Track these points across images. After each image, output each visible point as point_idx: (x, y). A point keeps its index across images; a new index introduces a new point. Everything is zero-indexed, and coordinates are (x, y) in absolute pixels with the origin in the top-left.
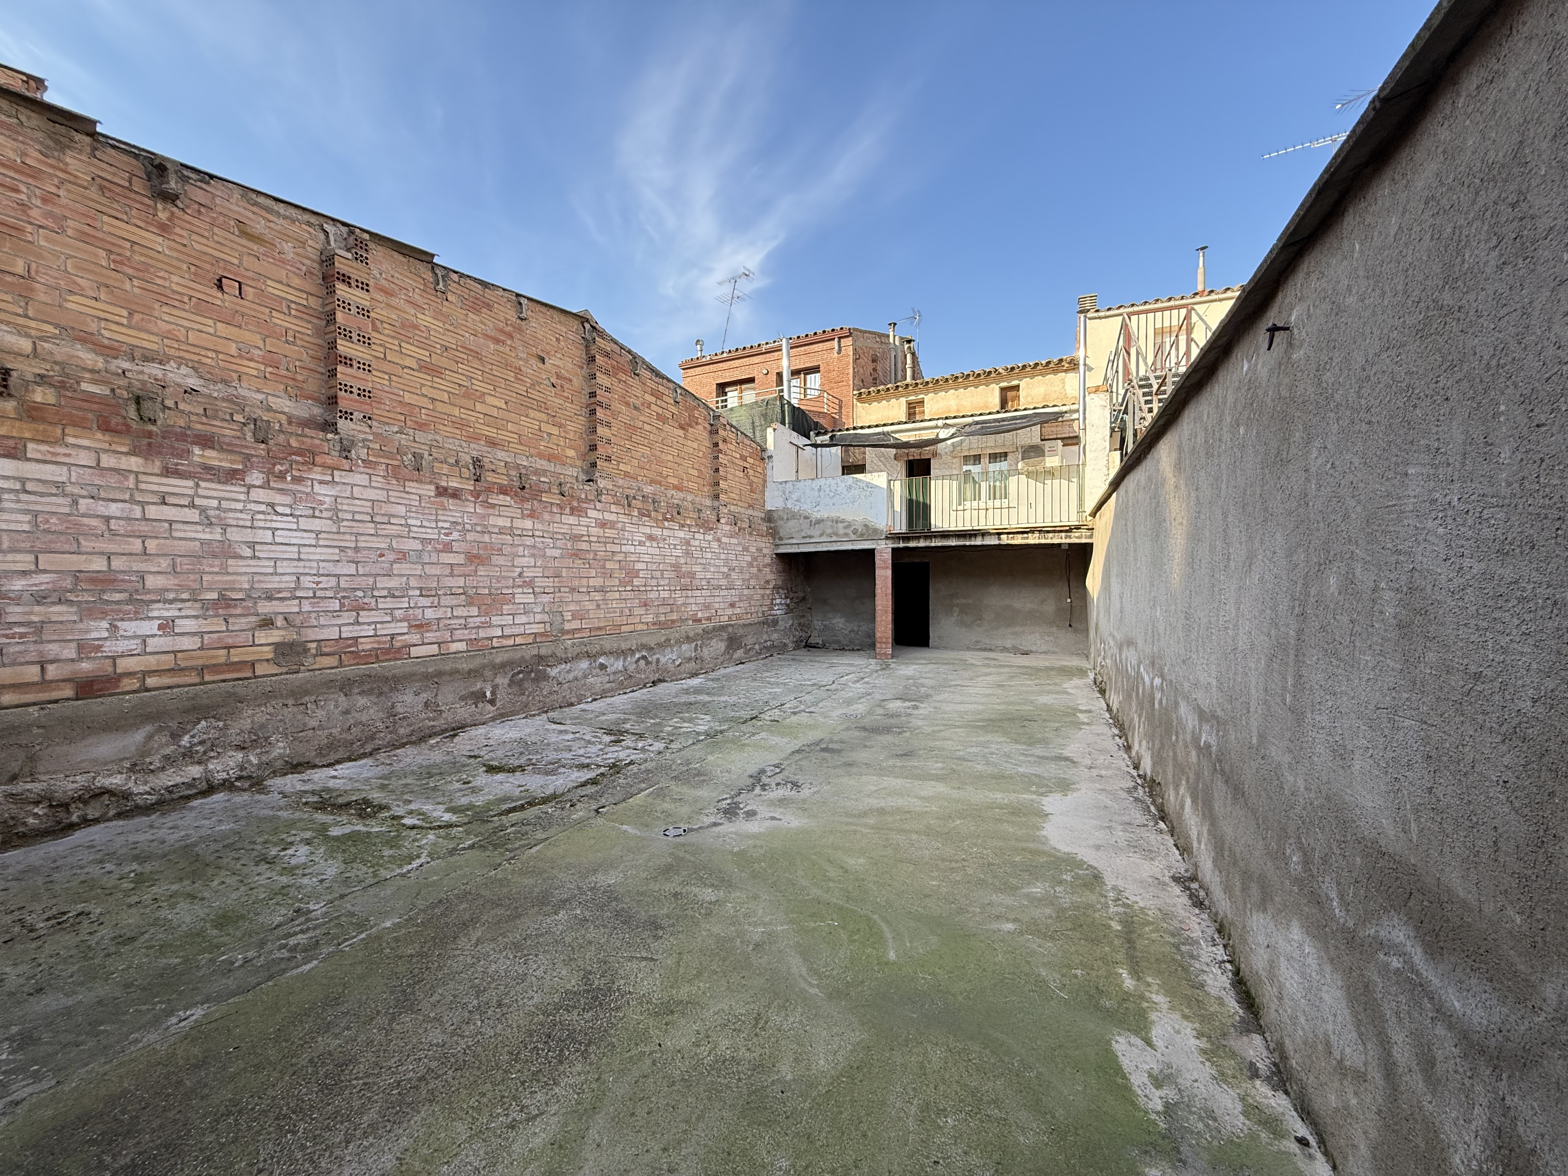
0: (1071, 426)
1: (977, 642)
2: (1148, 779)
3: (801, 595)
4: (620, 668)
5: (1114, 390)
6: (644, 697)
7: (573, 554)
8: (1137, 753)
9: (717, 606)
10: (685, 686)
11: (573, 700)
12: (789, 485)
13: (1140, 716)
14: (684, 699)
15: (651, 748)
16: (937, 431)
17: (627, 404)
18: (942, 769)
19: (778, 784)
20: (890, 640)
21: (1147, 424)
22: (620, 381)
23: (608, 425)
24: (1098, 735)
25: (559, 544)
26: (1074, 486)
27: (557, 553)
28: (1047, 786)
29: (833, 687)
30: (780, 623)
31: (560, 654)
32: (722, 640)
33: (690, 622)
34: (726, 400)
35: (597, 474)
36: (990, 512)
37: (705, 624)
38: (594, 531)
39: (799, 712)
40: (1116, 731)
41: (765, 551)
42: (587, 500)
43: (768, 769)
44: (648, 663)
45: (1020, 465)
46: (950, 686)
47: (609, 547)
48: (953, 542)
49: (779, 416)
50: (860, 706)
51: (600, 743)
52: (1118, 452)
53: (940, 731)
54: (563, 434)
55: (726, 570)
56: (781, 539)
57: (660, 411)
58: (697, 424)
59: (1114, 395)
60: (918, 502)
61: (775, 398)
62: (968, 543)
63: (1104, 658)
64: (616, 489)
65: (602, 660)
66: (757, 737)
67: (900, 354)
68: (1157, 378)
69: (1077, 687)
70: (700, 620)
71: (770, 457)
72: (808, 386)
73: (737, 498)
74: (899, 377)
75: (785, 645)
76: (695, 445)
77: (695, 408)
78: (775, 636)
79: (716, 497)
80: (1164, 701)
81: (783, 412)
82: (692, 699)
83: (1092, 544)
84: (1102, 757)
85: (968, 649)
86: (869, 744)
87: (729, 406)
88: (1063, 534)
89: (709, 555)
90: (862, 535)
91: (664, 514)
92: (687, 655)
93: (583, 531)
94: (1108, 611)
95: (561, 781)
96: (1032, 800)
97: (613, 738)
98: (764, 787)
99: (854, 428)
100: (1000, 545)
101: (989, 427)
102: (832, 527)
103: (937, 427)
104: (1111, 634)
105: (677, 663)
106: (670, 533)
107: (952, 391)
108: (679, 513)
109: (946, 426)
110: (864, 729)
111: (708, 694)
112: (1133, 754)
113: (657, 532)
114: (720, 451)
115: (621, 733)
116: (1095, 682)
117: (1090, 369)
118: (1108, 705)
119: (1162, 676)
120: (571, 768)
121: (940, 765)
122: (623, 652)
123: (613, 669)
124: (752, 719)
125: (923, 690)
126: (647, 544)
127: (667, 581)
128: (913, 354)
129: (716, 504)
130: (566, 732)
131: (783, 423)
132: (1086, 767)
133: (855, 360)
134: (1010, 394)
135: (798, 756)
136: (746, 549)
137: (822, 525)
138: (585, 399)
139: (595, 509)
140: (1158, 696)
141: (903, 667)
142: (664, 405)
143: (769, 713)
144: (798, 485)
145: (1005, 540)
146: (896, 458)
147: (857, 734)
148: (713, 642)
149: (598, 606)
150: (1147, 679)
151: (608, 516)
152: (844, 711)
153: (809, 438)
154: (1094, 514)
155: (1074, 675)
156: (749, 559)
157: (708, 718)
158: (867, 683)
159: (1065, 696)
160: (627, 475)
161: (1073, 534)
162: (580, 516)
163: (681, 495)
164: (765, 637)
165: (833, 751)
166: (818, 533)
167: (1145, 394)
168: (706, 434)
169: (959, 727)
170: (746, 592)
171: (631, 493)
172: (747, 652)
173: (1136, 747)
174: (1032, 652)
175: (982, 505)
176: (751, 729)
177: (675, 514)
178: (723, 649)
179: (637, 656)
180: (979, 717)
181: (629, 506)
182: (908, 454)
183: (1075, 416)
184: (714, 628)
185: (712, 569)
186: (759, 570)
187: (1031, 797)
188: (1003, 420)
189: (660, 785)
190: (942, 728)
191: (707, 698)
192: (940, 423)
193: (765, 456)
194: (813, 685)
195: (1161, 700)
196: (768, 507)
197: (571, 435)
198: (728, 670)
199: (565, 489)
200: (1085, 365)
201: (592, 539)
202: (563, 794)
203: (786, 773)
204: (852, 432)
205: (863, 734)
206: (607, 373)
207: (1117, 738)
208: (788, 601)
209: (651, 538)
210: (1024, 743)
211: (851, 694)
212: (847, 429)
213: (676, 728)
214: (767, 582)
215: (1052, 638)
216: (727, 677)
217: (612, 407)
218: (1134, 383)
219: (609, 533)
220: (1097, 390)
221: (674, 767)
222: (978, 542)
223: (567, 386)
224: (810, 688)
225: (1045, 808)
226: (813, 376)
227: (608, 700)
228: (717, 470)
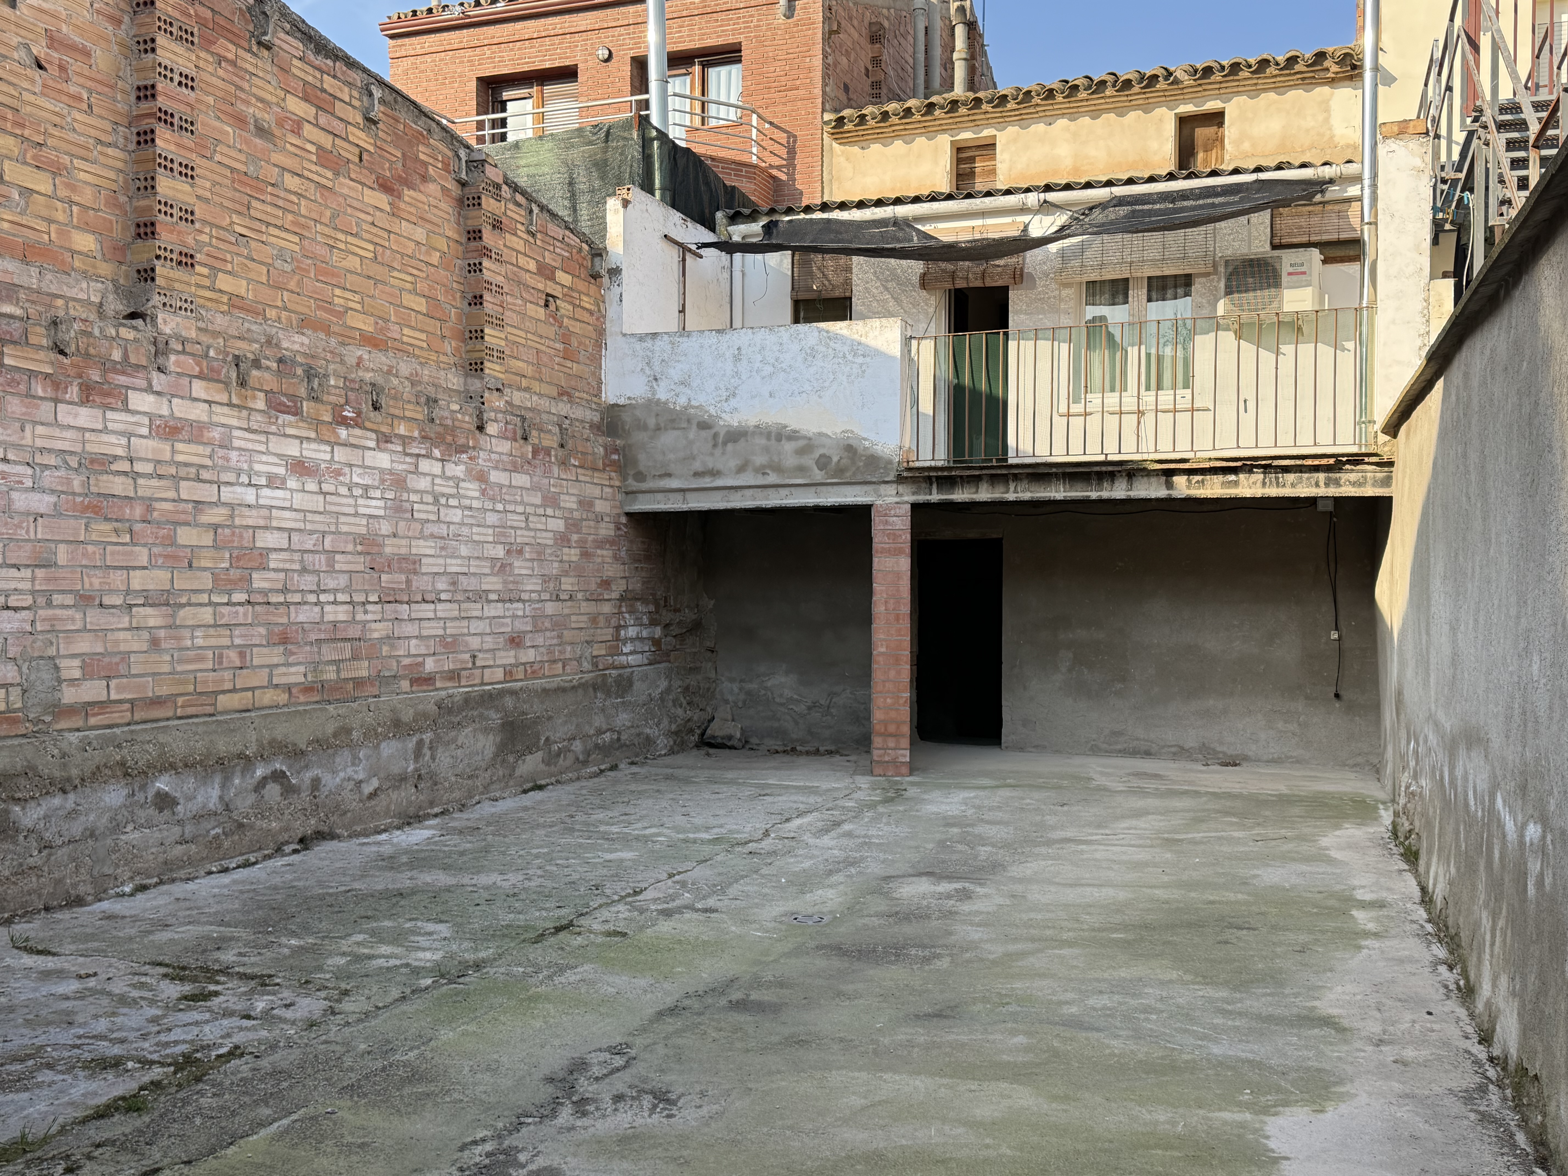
0: (1342, 215)
1: (1114, 733)
2: (1512, 1066)
3: (689, 615)
4: (213, 803)
5: (1443, 132)
6: (277, 880)
7: (86, 508)
8: (1488, 1004)
9: (475, 643)
10: (387, 850)
11: (82, 889)
12: (661, 344)
13: (1495, 917)
14: (382, 882)
15: (289, 1014)
16: (1026, 219)
17: (240, 120)
18: (1028, 1049)
19: (618, 1098)
20: (906, 729)
21: (1513, 213)
22: (221, 60)
23: (188, 172)
24: (1401, 961)
25: (48, 478)
26: (1347, 361)
27: (43, 502)
28: (1279, 1090)
29: (767, 844)
30: (637, 685)
31: (48, 766)
32: (486, 731)
33: (405, 685)
34: (503, 123)
35: (156, 300)
36: (1149, 419)
37: (445, 690)
38: (146, 447)
39: (679, 910)
40: (1441, 952)
41: (600, 506)
42: (126, 366)
43: (595, 1058)
44: (289, 790)
45: (1221, 307)
46: (1049, 843)
47: (187, 490)
48: (1058, 492)
49: (638, 168)
50: (830, 893)
51: (152, 1002)
52: (1450, 282)
53: (1023, 954)
54: (62, 193)
55: (499, 552)
56: (640, 477)
57: (327, 141)
58: (425, 178)
59: (1443, 143)
60: (975, 392)
61: (626, 125)
62: (1094, 495)
63: (1415, 777)
64: (205, 339)
65: (163, 784)
66: (571, 976)
67: (938, 24)
68: (1538, 106)
69: (1350, 846)
70: (428, 680)
71: (615, 272)
72: (712, 95)
73: (529, 370)
74: (937, 82)
75: (649, 741)
76: (420, 234)
77: (420, 139)
78: (623, 719)
79: (476, 368)
80: (1548, 881)
81: (647, 159)
82: (403, 880)
83: (1389, 499)
84: (1408, 1016)
85: (1095, 750)
86: (849, 988)
87: (511, 138)
88: (1321, 476)
89: (456, 516)
90: (840, 471)
91: (337, 409)
92: (396, 770)
93: (115, 445)
94: (1424, 663)
95: (42, 1107)
96: (1242, 1125)
97: (187, 988)
98: (581, 1107)
99: (825, 207)
100: (1170, 500)
101: (1150, 213)
102: (766, 450)
103: (1023, 210)
104: (1431, 718)
105: (368, 789)
106: (354, 456)
107: (1062, 122)
108: (376, 407)
109: (1046, 207)
110: (839, 950)
111: (446, 868)
112: (1480, 1006)
113: (317, 453)
114: (486, 252)
115: (211, 974)
116: (1395, 833)
117: (1390, 80)
118: (1424, 890)
119: (1544, 821)
120: (70, 1069)
121: (1021, 1039)
122: (220, 761)
123: (194, 807)
124: (558, 930)
125: (984, 851)
126: (292, 483)
127: (343, 580)
128: (971, 26)
129: (476, 385)
130: (60, 974)
131: (647, 187)
132: (1370, 1039)
133: (830, 35)
134: (1202, 133)
135: (672, 1024)
136: (551, 501)
137: (742, 443)
138: (124, 103)
139: (149, 389)
140: (1534, 866)
141: (936, 794)
142: (339, 127)
143: (605, 914)
144: (685, 344)
145: (1183, 487)
146: (925, 282)
147: (821, 963)
148: (465, 735)
149: (155, 643)
150: (1510, 826)
151: (183, 409)
152: (791, 905)
153: (712, 228)
154: (1393, 428)
155: (1345, 816)
156: (558, 525)
157: (444, 929)
158: (849, 835)
159: (1322, 868)
160: (236, 303)
161: (1344, 477)
162: (107, 407)
163: (381, 360)
164: (599, 721)
165: (760, 1008)
166: (733, 463)
167: (1511, 145)
168: (447, 207)
169: (1070, 944)
170: (550, 608)
171: (248, 349)
172: (551, 759)
173: (1485, 990)
174: (1246, 758)
175: (1129, 402)
176: (553, 956)
177: (366, 407)
178: (489, 752)
179: (259, 773)
180: (1118, 918)
181: (242, 383)
182: (953, 275)
183: (1353, 191)
184: (467, 700)
185: (464, 551)
186: (585, 554)
187: (1238, 1117)
188: (1184, 195)
189: (310, 1110)
190: (1029, 946)
191: (442, 879)
192: (1032, 199)
193: (602, 267)
194: (716, 841)
195: (1541, 875)
196: (611, 394)
197: (86, 196)
198: (502, 806)
199: (70, 335)
200: (1376, 68)
201: (139, 467)
202: (46, 1140)
203: (639, 1069)
204: (818, 215)
205: (836, 963)
206: (185, 37)
207: (1443, 969)
208: (658, 632)
209: (300, 467)
210: (1226, 983)
211: (807, 864)
212: (808, 209)
213: (358, 958)
214: (606, 584)
215: (1293, 727)
216: (498, 823)
217: (198, 127)
218: (1487, 118)
219: (187, 452)
220: (1402, 129)
221: (348, 1061)
222: (1119, 491)
223: (75, 66)
224: (707, 849)
225: (1272, 1144)
226: (723, 70)
227: (179, 889)
228: (477, 300)
